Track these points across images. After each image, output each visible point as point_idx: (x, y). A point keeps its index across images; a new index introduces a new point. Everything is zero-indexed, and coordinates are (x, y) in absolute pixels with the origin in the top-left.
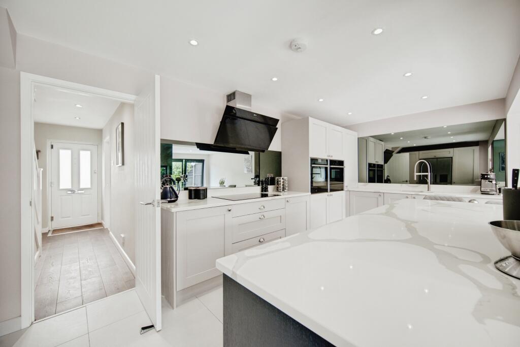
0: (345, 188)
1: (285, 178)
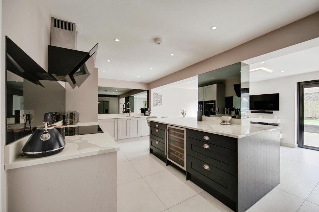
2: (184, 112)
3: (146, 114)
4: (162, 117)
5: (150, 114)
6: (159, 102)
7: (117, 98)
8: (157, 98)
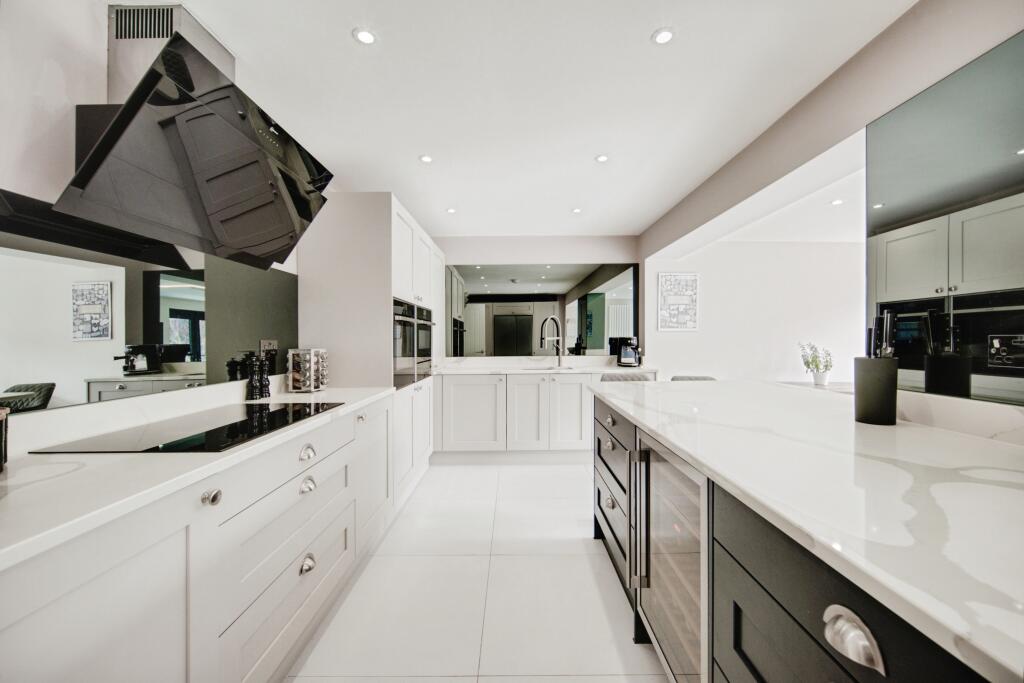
0: (434, 371)
1: (322, 351)
2: (815, 358)
3: (623, 360)
4: (673, 379)
5: (640, 361)
6: (681, 309)
7: (556, 304)
8: (676, 294)
